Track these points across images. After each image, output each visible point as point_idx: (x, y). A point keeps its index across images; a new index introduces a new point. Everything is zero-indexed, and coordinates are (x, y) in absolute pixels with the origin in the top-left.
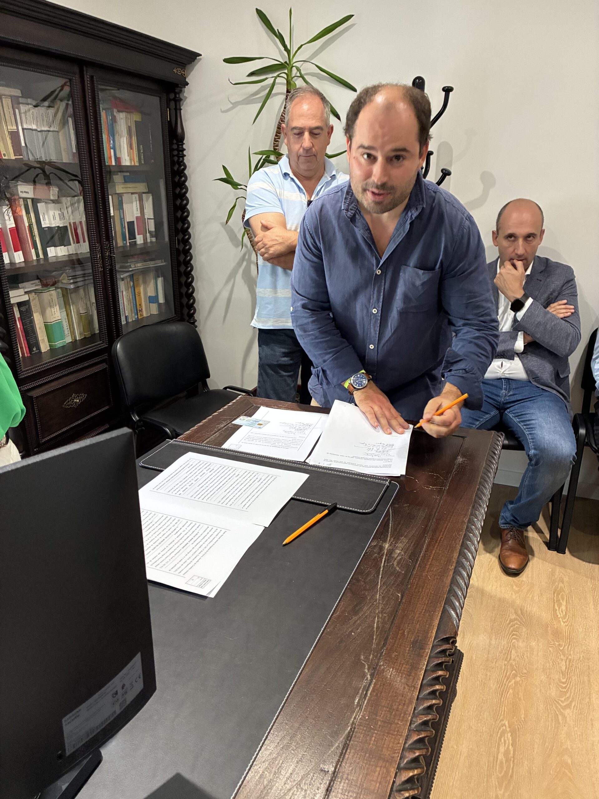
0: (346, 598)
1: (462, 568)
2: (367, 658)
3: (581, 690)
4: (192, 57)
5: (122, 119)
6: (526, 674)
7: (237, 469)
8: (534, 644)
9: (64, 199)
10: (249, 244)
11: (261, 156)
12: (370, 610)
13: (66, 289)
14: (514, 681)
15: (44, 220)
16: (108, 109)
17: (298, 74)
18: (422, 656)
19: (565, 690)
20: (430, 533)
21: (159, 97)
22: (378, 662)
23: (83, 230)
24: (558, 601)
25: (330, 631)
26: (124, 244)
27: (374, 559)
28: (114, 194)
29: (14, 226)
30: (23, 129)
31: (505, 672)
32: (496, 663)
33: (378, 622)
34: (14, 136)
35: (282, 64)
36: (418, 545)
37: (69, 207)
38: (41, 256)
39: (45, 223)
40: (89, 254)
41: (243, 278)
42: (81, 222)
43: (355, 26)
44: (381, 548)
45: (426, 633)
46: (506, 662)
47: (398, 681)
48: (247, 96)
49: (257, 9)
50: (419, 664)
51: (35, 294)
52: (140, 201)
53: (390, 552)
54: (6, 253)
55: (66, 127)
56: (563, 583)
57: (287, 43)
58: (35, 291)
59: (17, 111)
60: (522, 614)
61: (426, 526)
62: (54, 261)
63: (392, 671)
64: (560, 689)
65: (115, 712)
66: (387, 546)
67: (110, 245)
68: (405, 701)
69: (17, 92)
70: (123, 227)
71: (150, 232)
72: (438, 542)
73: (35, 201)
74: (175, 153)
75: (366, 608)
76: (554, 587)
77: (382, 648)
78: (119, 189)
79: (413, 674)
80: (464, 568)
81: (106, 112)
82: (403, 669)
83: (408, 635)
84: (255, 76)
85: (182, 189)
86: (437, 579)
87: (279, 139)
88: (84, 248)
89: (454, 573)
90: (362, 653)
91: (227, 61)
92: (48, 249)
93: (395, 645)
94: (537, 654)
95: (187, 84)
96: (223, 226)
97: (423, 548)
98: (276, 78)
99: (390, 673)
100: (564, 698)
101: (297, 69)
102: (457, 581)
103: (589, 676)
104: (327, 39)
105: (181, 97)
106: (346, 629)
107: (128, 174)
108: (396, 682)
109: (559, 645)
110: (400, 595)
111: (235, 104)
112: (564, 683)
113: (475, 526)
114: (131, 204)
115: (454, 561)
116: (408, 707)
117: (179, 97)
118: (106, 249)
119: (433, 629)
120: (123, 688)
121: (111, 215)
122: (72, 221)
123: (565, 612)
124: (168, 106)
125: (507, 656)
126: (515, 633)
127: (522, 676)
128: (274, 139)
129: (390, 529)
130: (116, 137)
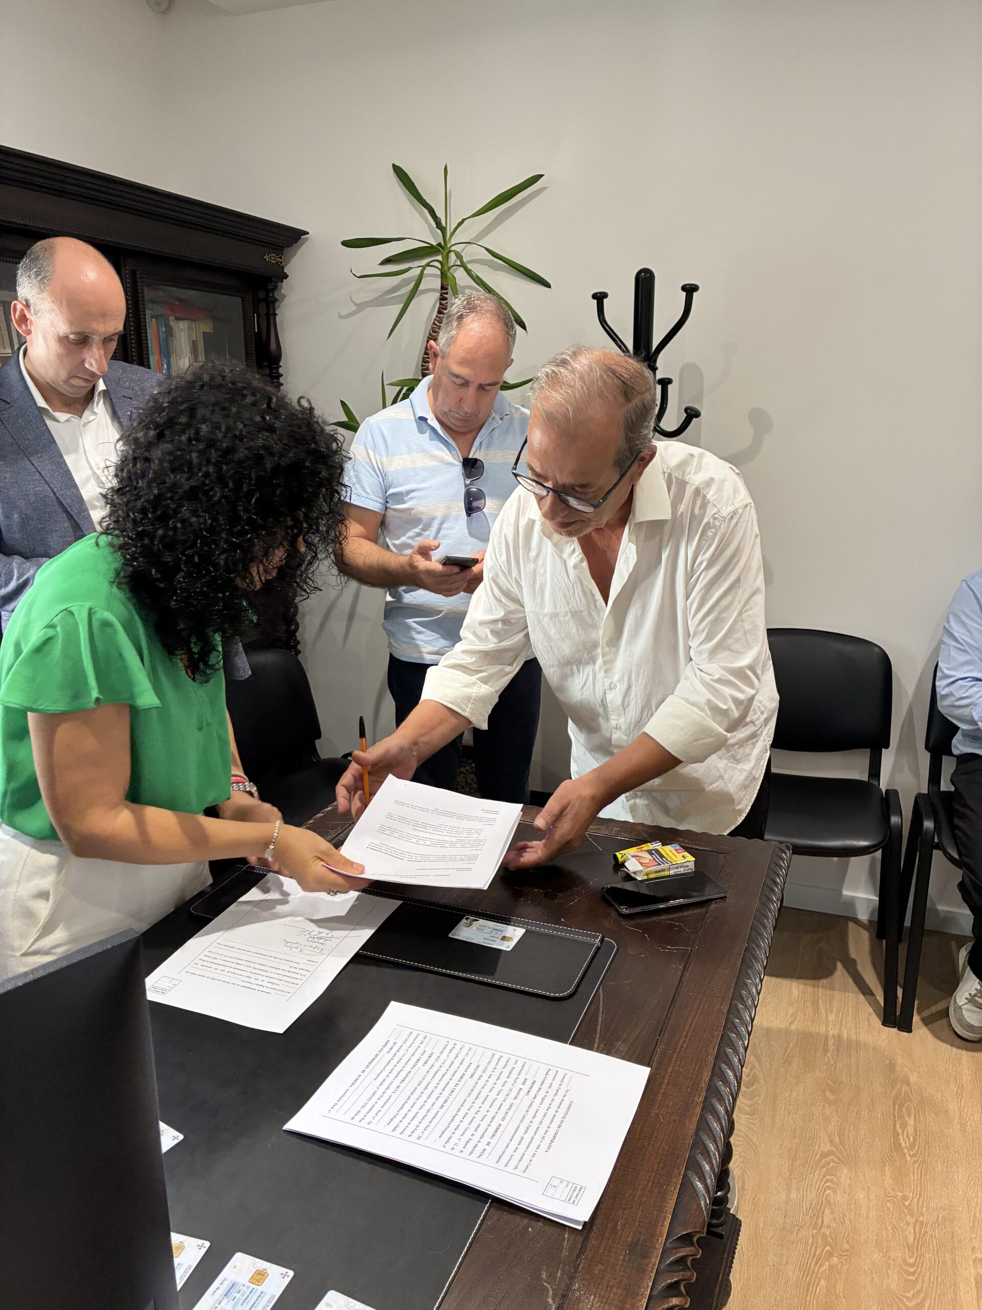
1: (718, 1100)
2: (551, 1276)
3: (939, 1279)
4: (294, 236)
5: (182, 330)
6: (847, 1251)
8: (861, 1196)
11: (402, 387)
14: (827, 1264)
16: (161, 316)
17: (458, 263)
18: (644, 1271)
19: (914, 1278)
20: (665, 1034)
21: (239, 296)
22: (571, 1285)
24: (901, 1117)
25: (492, 1224)
31: (813, 1249)
32: (797, 1233)
35: (432, 246)
43: (545, 192)
45: (653, 1226)
46: (815, 1231)
48: (380, 294)
49: (394, 165)
50: (639, 1286)
56: (909, 1086)
57: (440, 214)
60: (841, 1143)
61: (659, 1021)
63: (594, 1299)
64: (905, 1276)
72: (678, 1050)
76: (894, 1092)
77: (578, 1256)
80: (721, 1099)
81: (157, 322)
82: (612, 1295)
83: (623, 1230)
84: (391, 264)
86: (675, 1121)
89: (703, 1109)
90: (545, 1267)
91: (346, 244)
93: (601, 1251)
94: (867, 1214)
95: (286, 276)
98: (424, 267)
99: (589, 1304)
100: (912, 1292)
101: (456, 254)
102: (708, 1125)
103: (953, 1251)
104: (503, 209)
105: (276, 295)
106: (518, 1220)
109: (904, 1198)
111: (361, 307)
112: (911, 1265)
113: (740, 1018)
115: (704, 1085)
117: (273, 297)
119: (665, 1220)
123: (914, 1138)
124: (256, 310)
125: (817, 1220)
126: (830, 1177)
127: (841, 1255)
128: (421, 359)
129: (599, 1027)
130: (172, 359)
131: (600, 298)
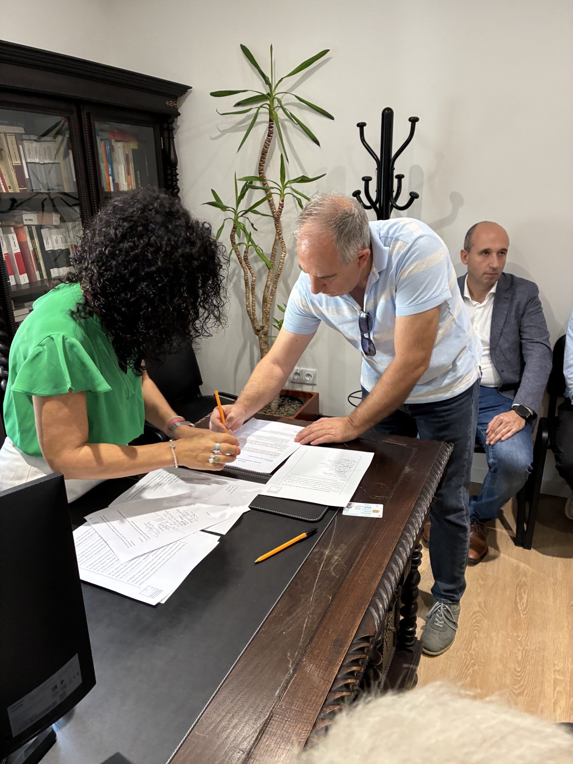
0: (283, 600)
1: (391, 573)
2: (292, 656)
3: (534, 679)
4: (183, 90)
5: (119, 148)
6: (483, 663)
8: (494, 634)
9: (65, 224)
11: (246, 182)
12: (303, 611)
14: (472, 669)
15: (48, 243)
16: (106, 139)
17: (279, 105)
18: (340, 653)
19: (519, 679)
20: (368, 540)
21: (152, 127)
22: (302, 659)
24: (520, 594)
25: (265, 630)
27: (314, 564)
29: (19, 251)
30: (27, 163)
31: (465, 661)
32: (457, 652)
33: (308, 622)
34: (19, 170)
35: (263, 95)
36: (355, 552)
37: (70, 231)
38: (45, 277)
39: (48, 246)
43: (331, 59)
44: (322, 554)
45: (348, 632)
46: (466, 652)
47: (316, 676)
48: (234, 125)
49: (241, 45)
50: (336, 660)
53: (330, 558)
54: (13, 276)
55: (67, 159)
56: (526, 577)
57: (268, 74)
59: (21, 147)
60: (485, 607)
61: (365, 533)
63: (312, 666)
64: (515, 677)
65: (56, 702)
66: (327, 552)
68: (319, 693)
69: (20, 130)
72: (373, 548)
73: (39, 228)
74: (170, 177)
75: (299, 609)
76: (517, 581)
77: (307, 646)
79: (329, 669)
81: (103, 143)
82: (322, 664)
83: (332, 634)
84: (240, 106)
86: (366, 583)
87: (264, 163)
89: (382, 577)
90: (289, 650)
91: (214, 94)
92: (52, 270)
93: (319, 644)
94: (496, 644)
95: (179, 114)
97: (359, 554)
98: (259, 108)
99: (310, 668)
100: (518, 686)
101: (278, 101)
102: (384, 585)
103: (543, 665)
104: (305, 72)
105: (174, 126)
106: (278, 628)
108: (314, 676)
109: (518, 636)
110: (331, 598)
111: (224, 132)
112: (518, 672)
113: (410, 534)
115: (385, 566)
116: (320, 698)
117: (172, 126)
119: (354, 629)
120: (62, 683)
122: (73, 244)
123: (526, 605)
124: (162, 135)
125: (468, 646)
126: (477, 624)
127: (480, 665)
128: (258, 164)
129: (333, 537)
130: (114, 165)
131: (361, 126)
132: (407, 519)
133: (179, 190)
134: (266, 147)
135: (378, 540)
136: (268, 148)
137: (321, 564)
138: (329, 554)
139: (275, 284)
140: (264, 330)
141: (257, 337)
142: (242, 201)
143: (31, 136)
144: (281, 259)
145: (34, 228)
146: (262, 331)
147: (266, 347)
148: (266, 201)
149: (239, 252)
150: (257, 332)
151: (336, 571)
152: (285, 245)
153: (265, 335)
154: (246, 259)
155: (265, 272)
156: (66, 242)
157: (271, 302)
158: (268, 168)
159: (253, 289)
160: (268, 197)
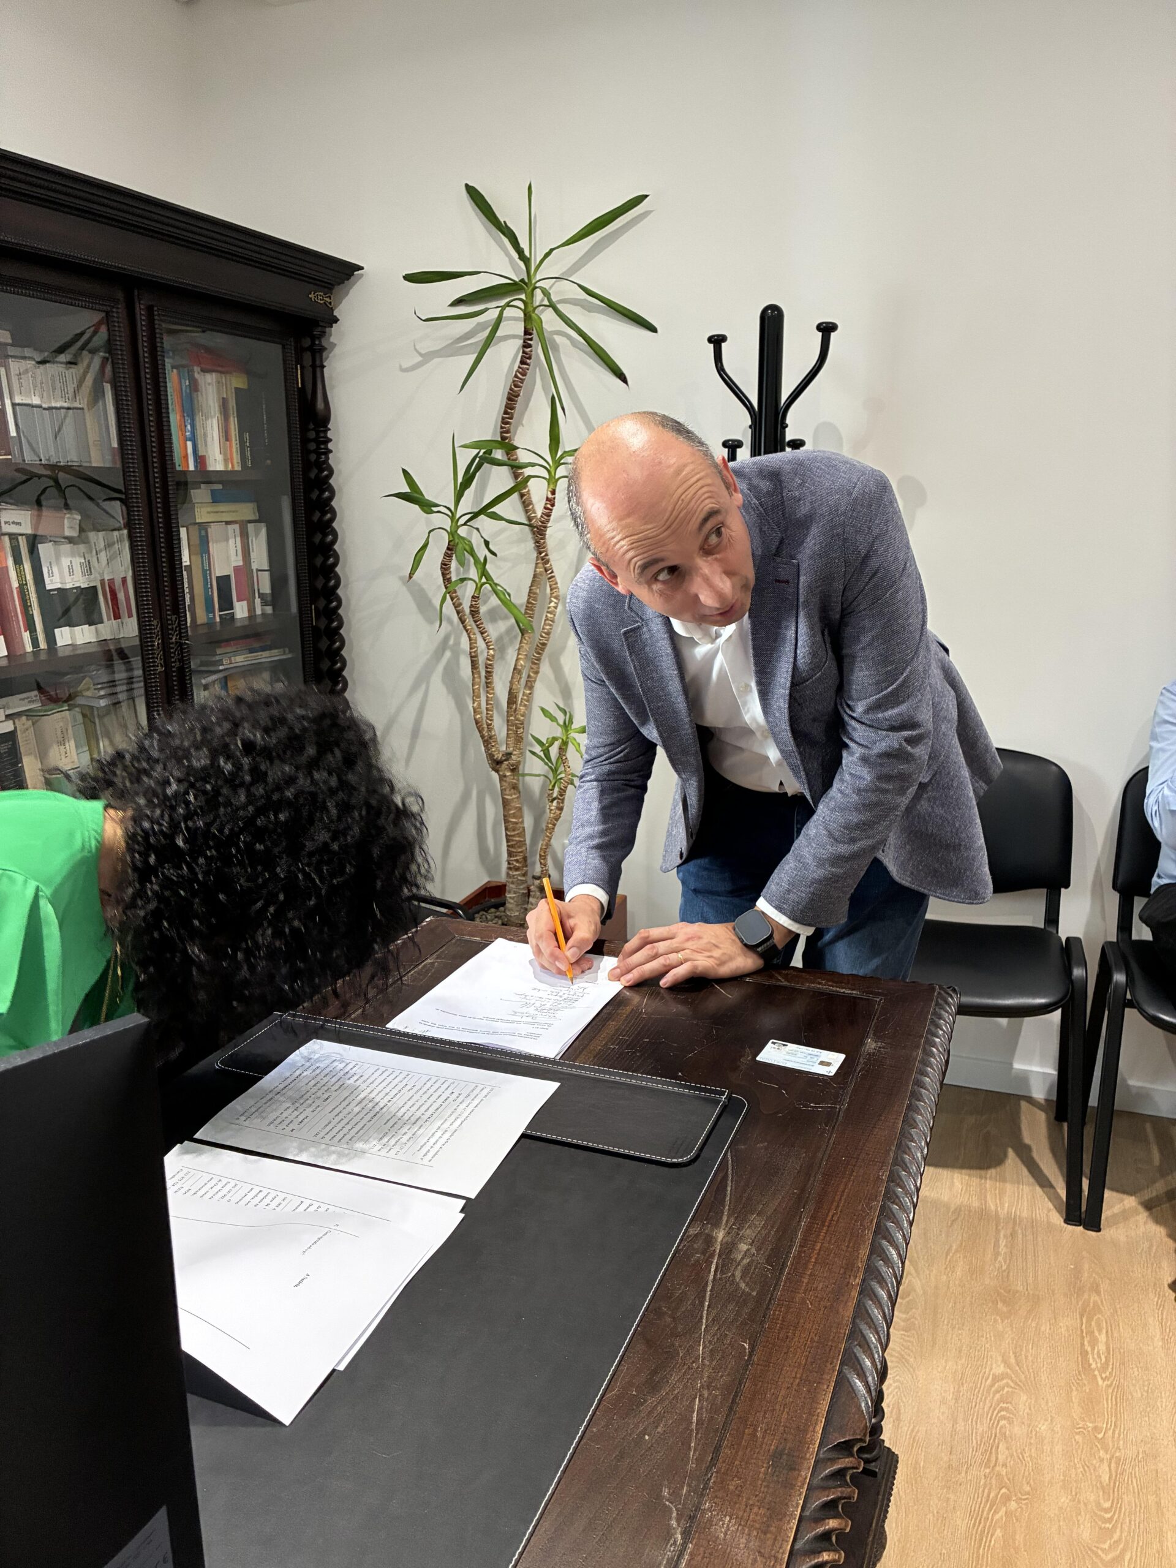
0: (634, 1353)
1: (879, 1282)
2: (675, 1494)
3: (1141, 1525)
4: (344, 271)
5: (209, 384)
6: (1028, 1494)
7: (412, 1074)
8: (1043, 1427)
9: (92, 535)
10: (455, 618)
11: (477, 451)
12: (685, 1381)
13: (92, 707)
14: (1004, 1509)
15: (51, 574)
16: (183, 366)
17: (546, 302)
18: (793, 1486)
19: (1110, 1526)
20: (811, 1206)
21: (279, 343)
22: (700, 1503)
23: (128, 595)
24: (1090, 1333)
25: (598, 1431)
26: (208, 618)
27: (693, 1265)
28: (191, 524)
30: (14, 405)
31: (986, 1491)
32: (966, 1472)
33: (700, 1408)
35: (515, 283)
36: (785, 1232)
37: (101, 551)
38: (43, 645)
39: (51, 581)
40: (138, 639)
41: (444, 681)
42: (124, 580)
43: (652, 214)
44: (709, 1240)
45: (803, 1431)
46: (988, 1471)
47: (742, 1546)
48: (451, 341)
49: (467, 185)
50: (787, 1504)
51: (28, 720)
52: (242, 536)
53: (729, 1248)
55: (100, 403)
56: (1098, 1293)
57: (524, 244)
58: (27, 713)
59: (2, 370)
60: (1018, 1364)
61: (803, 1190)
62: (67, 653)
63: (730, 1522)
64: (1100, 1523)
66: (720, 1235)
67: (180, 621)
69: (2, 336)
70: (207, 587)
71: (261, 596)
72: (827, 1224)
73: (34, 542)
74: (312, 446)
75: (674, 1378)
76: (1080, 1302)
77: (709, 1468)
78: (202, 514)
79: (773, 1529)
80: (882, 1281)
81: (179, 374)
82: (752, 1517)
83: (764, 1438)
84: (464, 305)
85: (324, 513)
86: (826, 1307)
87: (511, 418)
88: (130, 628)
89: (860, 1293)
90: (666, 1483)
91: (410, 278)
92: (57, 631)
93: (737, 1463)
94: (1051, 1450)
95: (336, 320)
96: (404, 583)
97: (796, 1238)
98: (503, 308)
99: (724, 1527)
100: (1108, 1543)
101: (542, 292)
102: (867, 1311)
103: (1157, 1493)
104: (599, 237)
105: (324, 343)
106: (632, 1426)
107: (220, 487)
108: (737, 1547)
109: (1095, 1428)
110: (746, 1346)
111: (428, 357)
112: (1107, 1511)
113: (903, 1187)
114: (224, 544)
115: (861, 1265)
117: (320, 345)
118: (172, 629)
119: (816, 1424)
121: (184, 564)
122: (106, 578)
123: (1106, 1357)
124: (299, 360)
125: (990, 1456)
126: (1005, 1405)
127: (1021, 1499)
128: (500, 419)
129: (728, 1198)
130: (197, 419)
131: (717, 341)
132: (892, 1155)
133: (331, 472)
134: (516, 386)
135: (835, 1204)
136: (520, 387)
137: (712, 1262)
138: (726, 1239)
139: (535, 664)
140: (511, 762)
141: (495, 776)
142: (467, 492)
143: (26, 349)
144: (548, 612)
145: (23, 543)
146: (506, 763)
147: (514, 796)
148: (516, 496)
149: (459, 599)
150: (496, 764)
151: (748, 1279)
152: (556, 583)
153: (513, 770)
154: (474, 612)
155: (511, 642)
156: (90, 571)
157: (528, 701)
158: (520, 428)
159: (489, 674)
160: (520, 487)
